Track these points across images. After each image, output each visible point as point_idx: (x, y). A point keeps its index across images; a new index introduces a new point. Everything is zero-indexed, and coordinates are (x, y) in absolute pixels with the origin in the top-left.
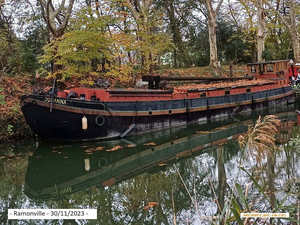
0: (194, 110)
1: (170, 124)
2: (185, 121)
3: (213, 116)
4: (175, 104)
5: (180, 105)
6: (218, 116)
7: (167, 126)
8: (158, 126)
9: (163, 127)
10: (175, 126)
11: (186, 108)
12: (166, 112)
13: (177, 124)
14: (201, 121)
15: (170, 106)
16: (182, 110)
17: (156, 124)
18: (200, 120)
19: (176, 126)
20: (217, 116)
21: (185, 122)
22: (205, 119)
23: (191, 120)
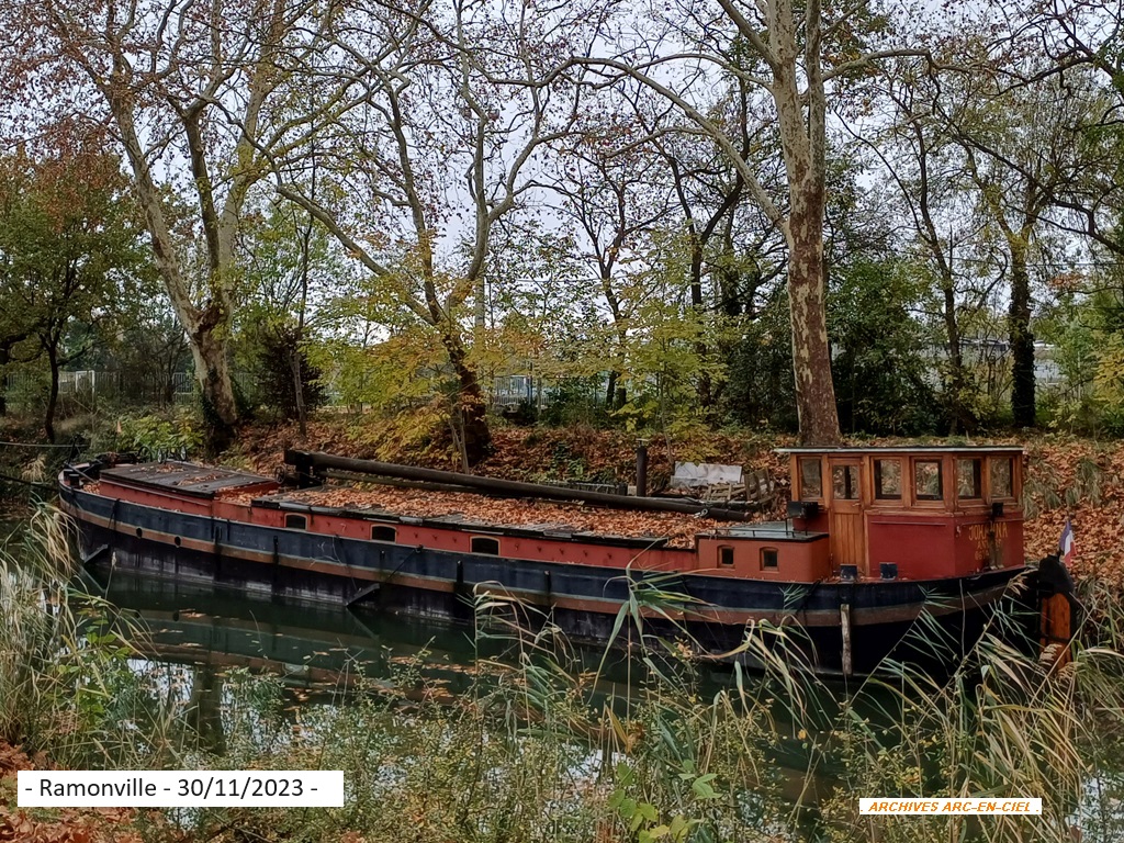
0: (235, 554)
1: (177, 570)
2: (210, 575)
3: (293, 587)
4: (189, 526)
5: (201, 532)
6: (307, 592)
7: (169, 574)
8: (151, 566)
9: (161, 571)
10: (186, 579)
11: (213, 543)
12: (170, 538)
13: (192, 575)
14: (254, 591)
15: (179, 527)
16: (204, 545)
17: (147, 560)
18: (251, 586)
19: (190, 580)
20: (306, 594)
21: (211, 578)
22: (266, 588)
23: (227, 578)
